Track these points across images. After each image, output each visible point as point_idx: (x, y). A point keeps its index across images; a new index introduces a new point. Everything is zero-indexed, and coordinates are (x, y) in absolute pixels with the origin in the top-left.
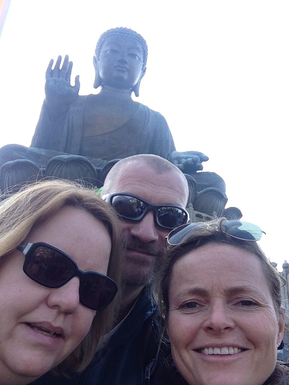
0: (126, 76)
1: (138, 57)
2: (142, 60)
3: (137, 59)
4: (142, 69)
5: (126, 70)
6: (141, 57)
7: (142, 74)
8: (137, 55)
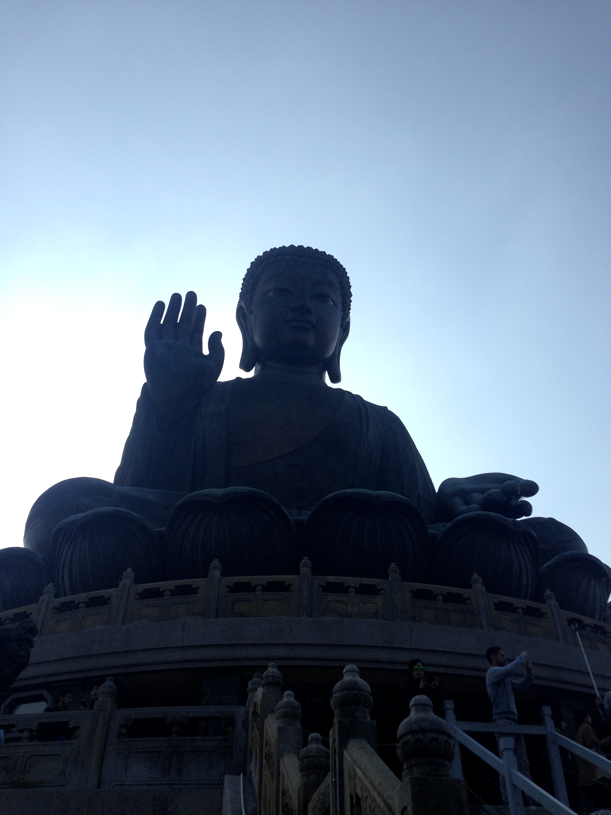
0: (311, 340)
1: (333, 301)
2: (340, 306)
3: (331, 303)
4: (342, 326)
5: (310, 327)
6: (339, 300)
7: (341, 335)
8: (329, 297)
